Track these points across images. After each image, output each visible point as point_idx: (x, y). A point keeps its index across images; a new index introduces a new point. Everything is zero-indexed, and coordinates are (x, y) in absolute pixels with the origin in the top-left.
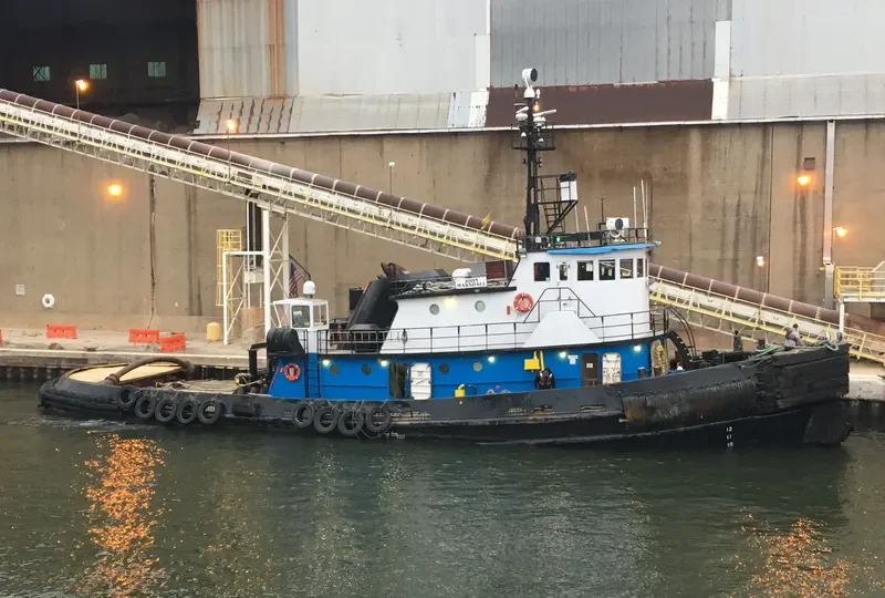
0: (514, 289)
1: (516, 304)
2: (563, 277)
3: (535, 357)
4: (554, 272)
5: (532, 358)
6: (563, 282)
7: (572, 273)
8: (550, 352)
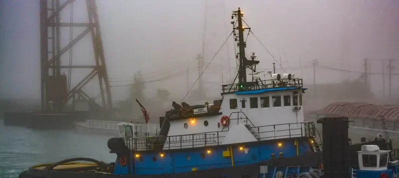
0: (221, 113)
1: (222, 121)
2: (244, 106)
3: (228, 150)
4: (239, 104)
5: (226, 150)
6: (243, 109)
7: (248, 104)
8: (234, 147)
